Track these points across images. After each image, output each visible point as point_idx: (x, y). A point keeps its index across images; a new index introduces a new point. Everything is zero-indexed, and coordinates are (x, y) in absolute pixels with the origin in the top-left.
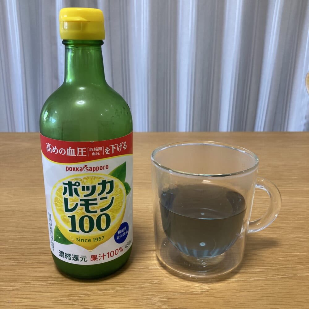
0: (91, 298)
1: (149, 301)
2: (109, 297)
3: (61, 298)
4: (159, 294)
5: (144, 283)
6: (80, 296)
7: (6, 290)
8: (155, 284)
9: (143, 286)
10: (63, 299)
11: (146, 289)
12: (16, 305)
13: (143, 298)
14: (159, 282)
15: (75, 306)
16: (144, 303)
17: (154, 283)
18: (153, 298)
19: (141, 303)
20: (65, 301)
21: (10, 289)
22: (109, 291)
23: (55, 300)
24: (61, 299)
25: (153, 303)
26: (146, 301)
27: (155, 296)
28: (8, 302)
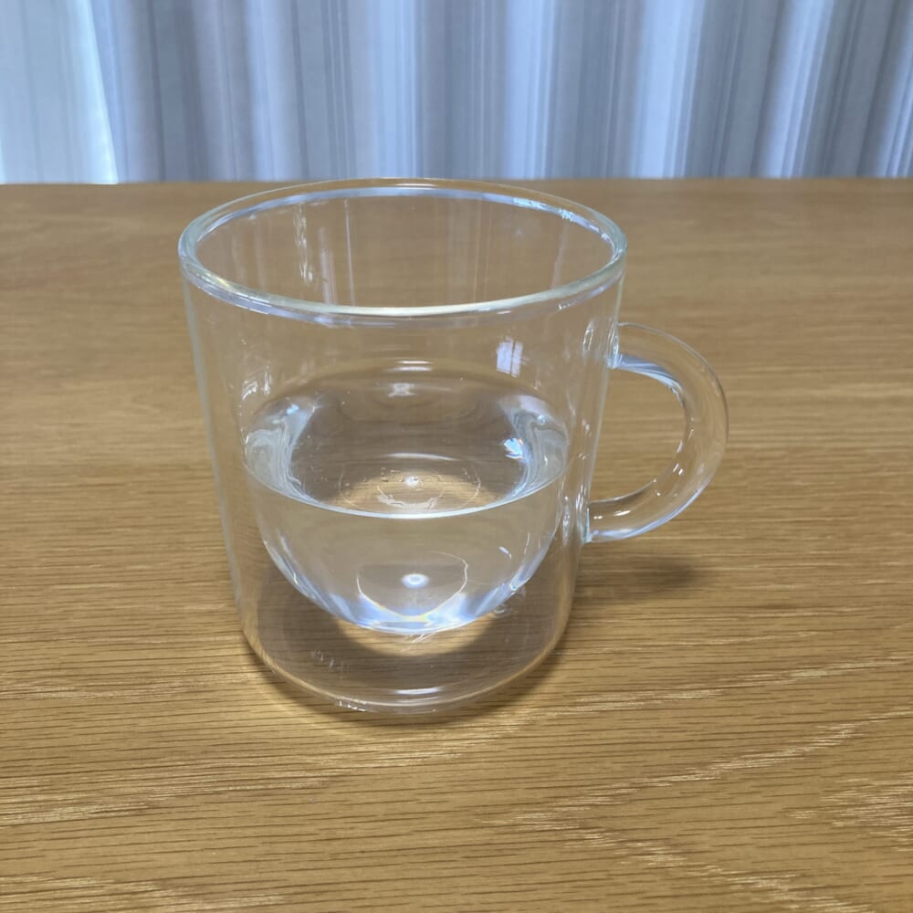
0: (639, 809)
1: (862, 811)
2: (705, 800)
3: (525, 812)
4: (885, 783)
5: (806, 739)
6: (591, 801)
7: (294, 786)
8: (848, 742)
9: (807, 749)
10: (535, 816)
11: (828, 762)
12: (363, 848)
13: (832, 799)
14: (857, 731)
15: (594, 845)
16: (852, 823)
17: (843, 736)
18: (873, 801)
19: (840, 824)
20: (547, 827)
21: (309, 782)
22: (692, 778)
23: (505, 823)
24: (527, 816)
25: (883, 822)
26: (850, 812)
27: (877, 791)
28: (323, 835)
